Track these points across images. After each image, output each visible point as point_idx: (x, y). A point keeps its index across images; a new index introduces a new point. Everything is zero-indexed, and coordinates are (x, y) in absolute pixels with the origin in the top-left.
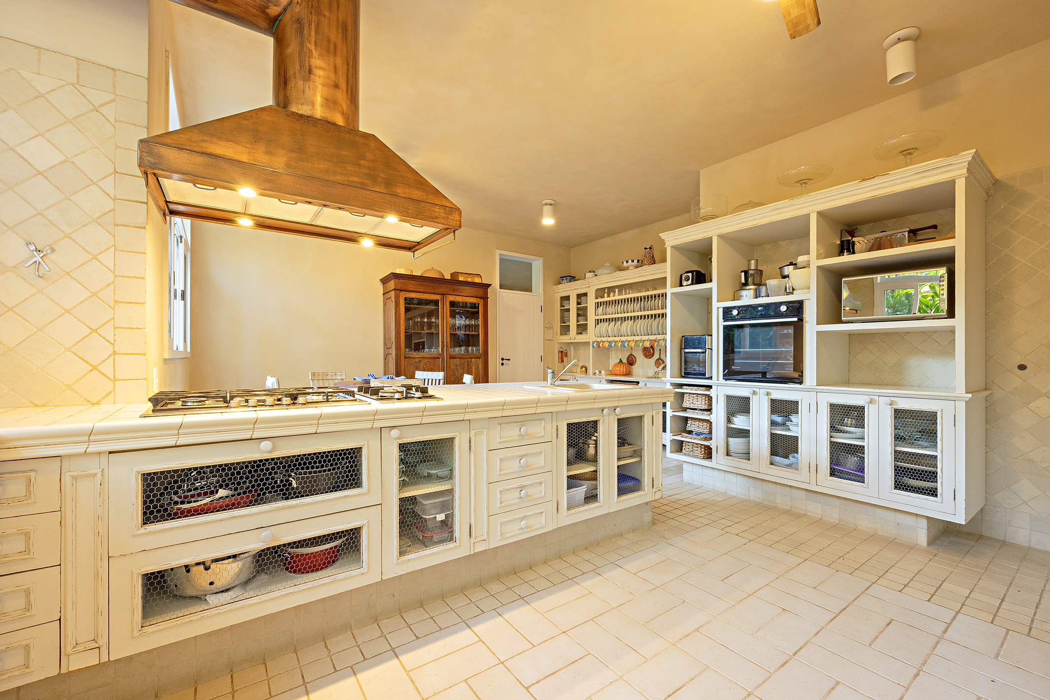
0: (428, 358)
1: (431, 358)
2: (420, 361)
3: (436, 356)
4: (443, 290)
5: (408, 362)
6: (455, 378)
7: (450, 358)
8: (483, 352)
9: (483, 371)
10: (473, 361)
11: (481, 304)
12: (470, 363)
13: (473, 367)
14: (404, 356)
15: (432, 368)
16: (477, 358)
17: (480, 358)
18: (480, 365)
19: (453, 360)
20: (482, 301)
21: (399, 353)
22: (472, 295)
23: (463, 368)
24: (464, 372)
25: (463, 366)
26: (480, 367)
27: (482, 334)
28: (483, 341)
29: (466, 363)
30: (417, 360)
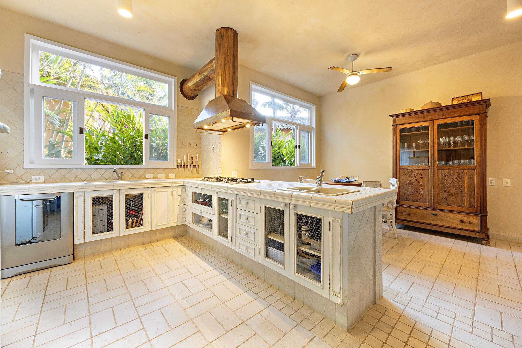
0: (418, 169)
1: (421, 169)
2: (412, 172)
3: (425, 168)
4: (432, 117)
5: (402, 172)
6: (443, 186)
7: (437, 169)
8: (479, 164)
9: (478, 181)
10: (465, 172)
11: (476, 120)
12: (461, 173)
13: (466, 178)
14: (399, 168)
15: (422, 176)
16: (471, 170)
17: (474, 170)
18: (474, 176)
19: (440, 171)
20: (478, 117)
21: (395, 166)
22: (464, 114)
23: (453, 178)
24: (454, 181)
25: (452, 176)
26: (475, 177)
27: (476, 147)
28: (478, 154)
29: (456, 174)
30: (409, 171)
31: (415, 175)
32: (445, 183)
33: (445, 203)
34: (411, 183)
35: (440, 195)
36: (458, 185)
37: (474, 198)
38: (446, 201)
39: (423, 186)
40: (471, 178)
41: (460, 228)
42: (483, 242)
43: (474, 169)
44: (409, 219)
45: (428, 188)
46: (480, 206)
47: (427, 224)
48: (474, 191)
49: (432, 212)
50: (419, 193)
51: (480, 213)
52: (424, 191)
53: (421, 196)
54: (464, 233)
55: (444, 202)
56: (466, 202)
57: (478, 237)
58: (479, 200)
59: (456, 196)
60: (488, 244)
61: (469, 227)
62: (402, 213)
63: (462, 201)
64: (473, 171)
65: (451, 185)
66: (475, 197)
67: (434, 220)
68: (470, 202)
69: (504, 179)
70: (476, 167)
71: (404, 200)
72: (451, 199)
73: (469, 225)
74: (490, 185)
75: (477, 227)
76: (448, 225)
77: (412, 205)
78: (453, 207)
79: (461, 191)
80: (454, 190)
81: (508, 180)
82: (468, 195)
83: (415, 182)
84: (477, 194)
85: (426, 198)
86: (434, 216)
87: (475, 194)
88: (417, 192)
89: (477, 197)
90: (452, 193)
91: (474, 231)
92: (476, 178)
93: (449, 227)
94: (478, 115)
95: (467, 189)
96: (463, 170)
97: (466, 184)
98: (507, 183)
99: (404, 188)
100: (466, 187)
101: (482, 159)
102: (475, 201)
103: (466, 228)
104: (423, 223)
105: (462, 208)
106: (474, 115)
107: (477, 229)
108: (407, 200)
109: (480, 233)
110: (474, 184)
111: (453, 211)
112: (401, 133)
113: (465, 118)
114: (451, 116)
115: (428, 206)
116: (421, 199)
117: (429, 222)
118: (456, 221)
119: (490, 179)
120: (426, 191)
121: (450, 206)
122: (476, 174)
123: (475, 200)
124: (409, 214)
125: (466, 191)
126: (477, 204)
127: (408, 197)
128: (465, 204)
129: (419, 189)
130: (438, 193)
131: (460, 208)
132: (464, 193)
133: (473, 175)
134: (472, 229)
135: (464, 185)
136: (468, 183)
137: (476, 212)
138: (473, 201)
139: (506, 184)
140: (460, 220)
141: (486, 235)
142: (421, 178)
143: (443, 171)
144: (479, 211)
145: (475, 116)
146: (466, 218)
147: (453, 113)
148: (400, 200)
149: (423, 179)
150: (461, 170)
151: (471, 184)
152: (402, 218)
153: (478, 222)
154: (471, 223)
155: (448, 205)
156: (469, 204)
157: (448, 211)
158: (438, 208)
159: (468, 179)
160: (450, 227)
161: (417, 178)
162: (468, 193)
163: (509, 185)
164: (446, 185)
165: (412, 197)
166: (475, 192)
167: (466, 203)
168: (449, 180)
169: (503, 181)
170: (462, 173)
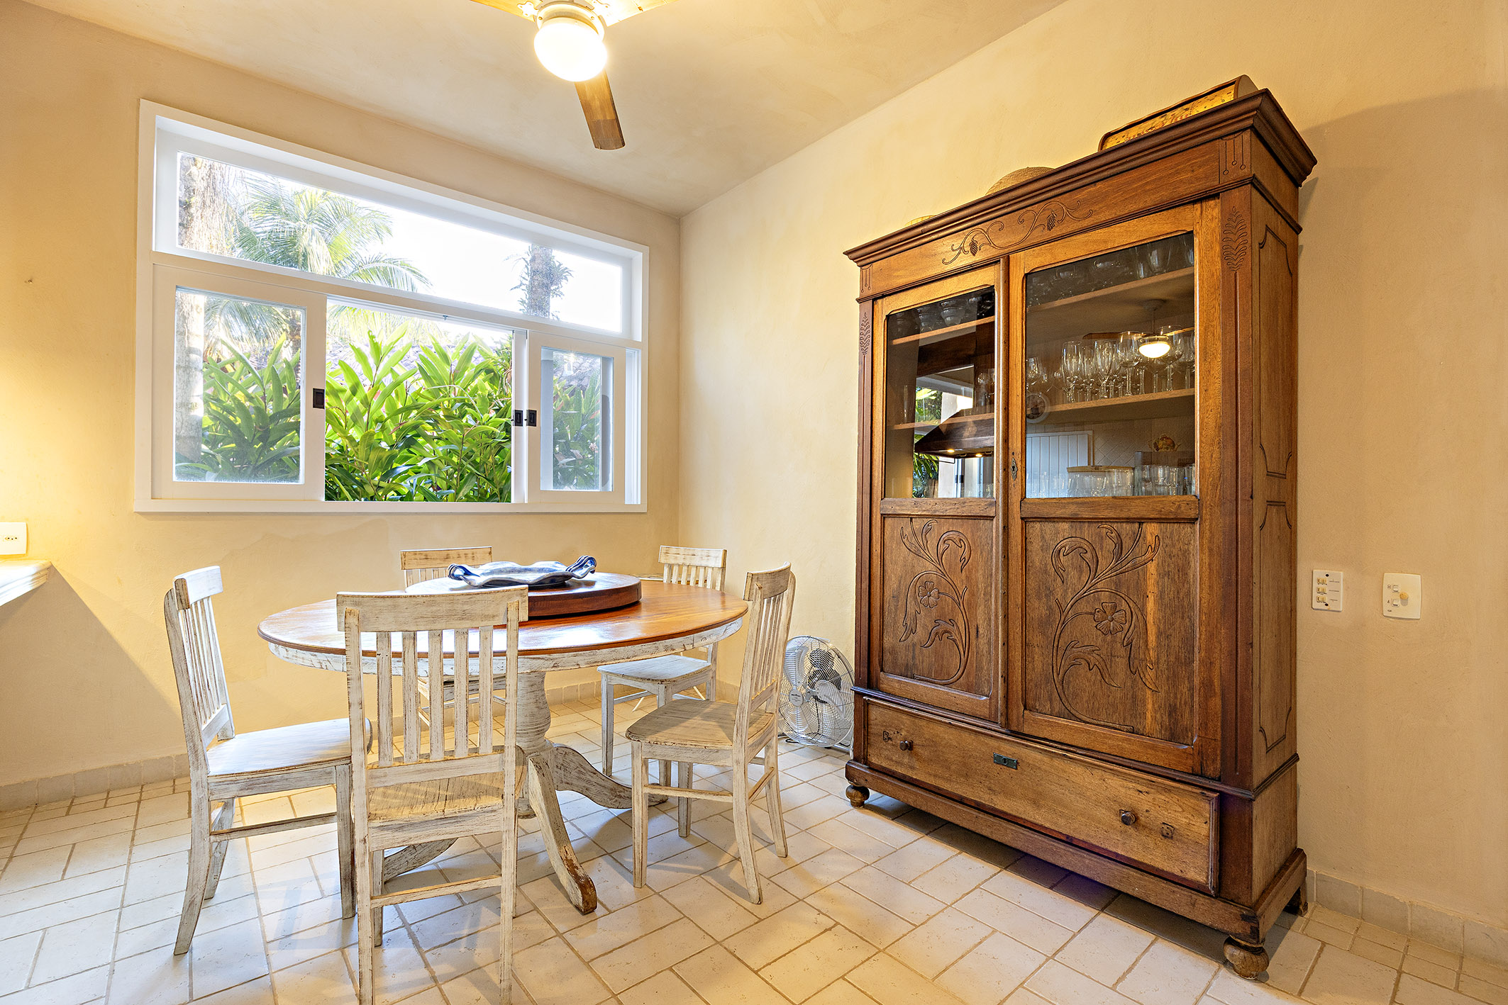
0: (953, 517)
1: (962, 517)
3: (976, 511)
4: (1007, 238)
5: (893, 529)
6: (1050, 608)
7: (1022, 519)
8: (1215, 487)
9: (1211, 587)
10: (1149, 537)
11: (1204, 230)
12: (1127, 543)
13: (1152, 568)
14: (881, 509)
15: (966, 555)
16: (1178, 520)
17: (1192, 521)
18: (1191, 558)
19: (1037, 525)
20: (1213, 210)
21: (867, 499)
22: (1141, 205)
23: (1093, 567)
24: (1099, 585)
25: (1089, 555)
26: (1198, 565)
27: (1205, 390)
28: (1211, 432)
29: (1110, 545)
30: (918, 524)
31: (942, 547)
32: (1059, 597)
33: (1057, 706)
34: (926, 587)
35: (1036, 657)
36: (1115, 608)
37: (1191, 689)
38: (1062, 695)
39: (972, 606)
40: (1177, 572)
41: (1117, 855)
42: (1230, 951)
43: (1193, 516)
44: (910, 774)
45: (990, 619)
46: (1219, 737)
47: (979, 807)
48: (1188, 642)
49: (998, 748)
50: (954, 641)
51: (1219, 780)
52: (972, 631)
53: (962, 657)
54: (1137, 885)
55: (1051, 701)
56: (1150, 706)
57: (1200, 920)
58: (1216, 702)
59: (1104, 673)
60: (1256, 971)
61: (1158, 852)
62: (887, 738)
63: (1134, 697)
64: (1188, 528)
65: (1083, 607)
66: (1197, 681)
67: (1008, 794)
68: (1172, 711)
69: (1390, 578)
70: (1200, 507)
71: (898, 671)
72: (1085, 680)
73: (1163, 843)
74: (1316, 605)
75: (1201, 862)
76: (1064, 828)
77: (925, 699)
78: (1093, 728)
79: (1130, 643)
80: (1096, 638)
81: (1411, 583)
82: (1163, 666)
83: (939, 583)
84: (1208, 664)
85: (979, 668)
86: (1006, 772)
87: (1196, 664)
88: (946, 634)
89: (1202, 683)
90: (1089, 649)
91: (1185, 879)
92: (1201, 570)
93: (1069, 841)
94: (1212, 203)
95: (1159, 634)
96: (1141, 524)
97: (1151, 605)
98: (1404, 599)
99: (898, 611)
100: (1150, 619)
101: (1230, 453)
102: (1196, 706)
103: (1147, 859)
104: (961, 801)
105: (1134, 737)
106: (1194, 202)
107: (1198, 870)
108: (908, 672)
109: (1211, 896)
110: (1192, 607)
111: (1089, 751)
112: (890, 336)
113: (1149, 227)
114: (1086, 223)
115: (985, 712)
116: (960, 673)
117: (985, 798)
118: (1101, 813)
119: (1319, 574)
120: (981, 631)
121: (1076, 724)
122: (1201, 545)
123: (1196, 699)
124: (909, 747)
125: (1150, 645)
126: (1204, 726)
127: (914, 658)
128: (1149, 715)
129: (952, 621)
130: (1026, 645)
131: (1124, 740)
132: (1142, 656)
133: (1185, 554)
134: (1176, 871)
135: (1143, 610)
136: (1161, 596)
137: (1197, 769)
138: (1185, 703)
139: (1398, 603)
140: (1117, 808)
141: (1244, 918)
142: (965, 564)
143: (1048, 527)
144: (1213, 768)
145: (1198, 206)
146: (1150, 797)
147: (1096, 208)
148: (882, 670)
149: (970, 571)
150: (1129, 520)
151: (1177, 607)
152: (884, 765)
153: (1204, 832)
154: (1168, 834)
155: (1071, 716)
156: (1166, 718)
157: (1068, 748)
158: (1026, 731)
159: (1163, 574)
160: (1072, 838)
161: (946, 564)
162: (1163, 659)
163: (1414, 610)
164: (1060, 607)
165: (925, 659)
166: (1196, 650)
167: (1151, 716)
168: (1072, 575)
169: (1385, 586)
170: (1137, 538)
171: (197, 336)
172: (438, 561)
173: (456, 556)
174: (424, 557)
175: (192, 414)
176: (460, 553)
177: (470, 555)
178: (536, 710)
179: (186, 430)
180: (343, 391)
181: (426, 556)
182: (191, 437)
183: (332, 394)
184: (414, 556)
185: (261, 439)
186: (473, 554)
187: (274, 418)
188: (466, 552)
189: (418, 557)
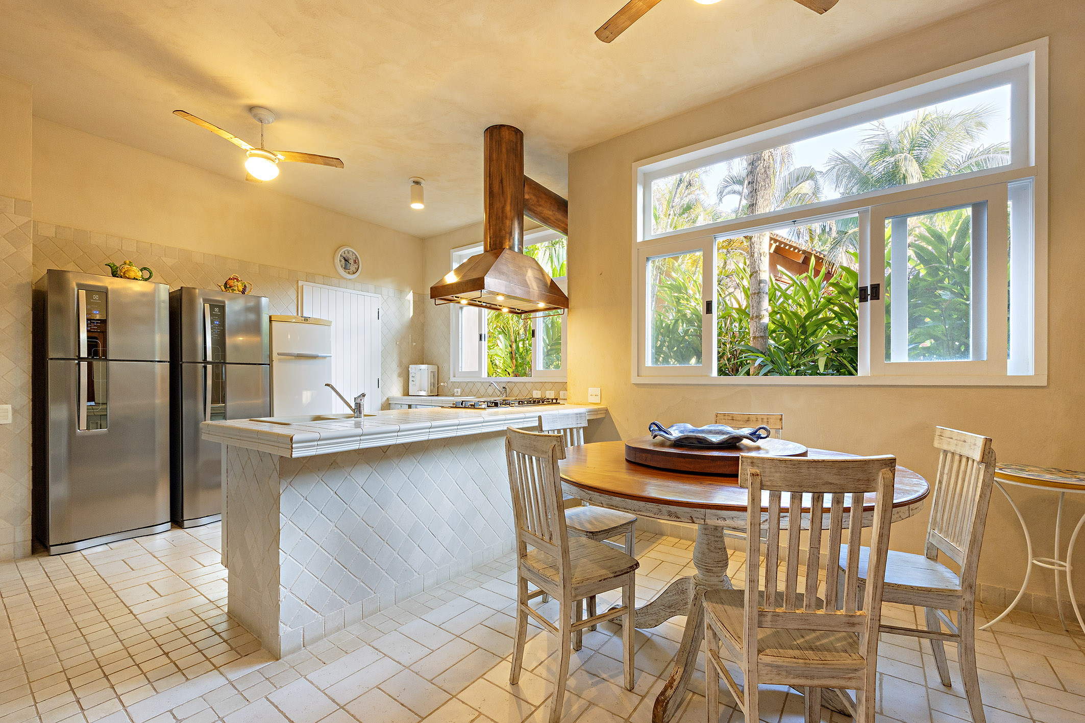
171: (764, 271)
172: (741, 423)
173: (755, 419)
174: (730, 418)
175: (761, 322)
176: (759, 418)
177: (765, 420)
178: (707, 550)
179: (758, 333)
180: (851, 289)
181: (732, 417)
182: (761, 336)
183: (844, 293)
184: (723, 417)
185: (802, 333)
186: (768, 419)
187: (808, 317)
188: (763, 417)
189: (726, 417)
